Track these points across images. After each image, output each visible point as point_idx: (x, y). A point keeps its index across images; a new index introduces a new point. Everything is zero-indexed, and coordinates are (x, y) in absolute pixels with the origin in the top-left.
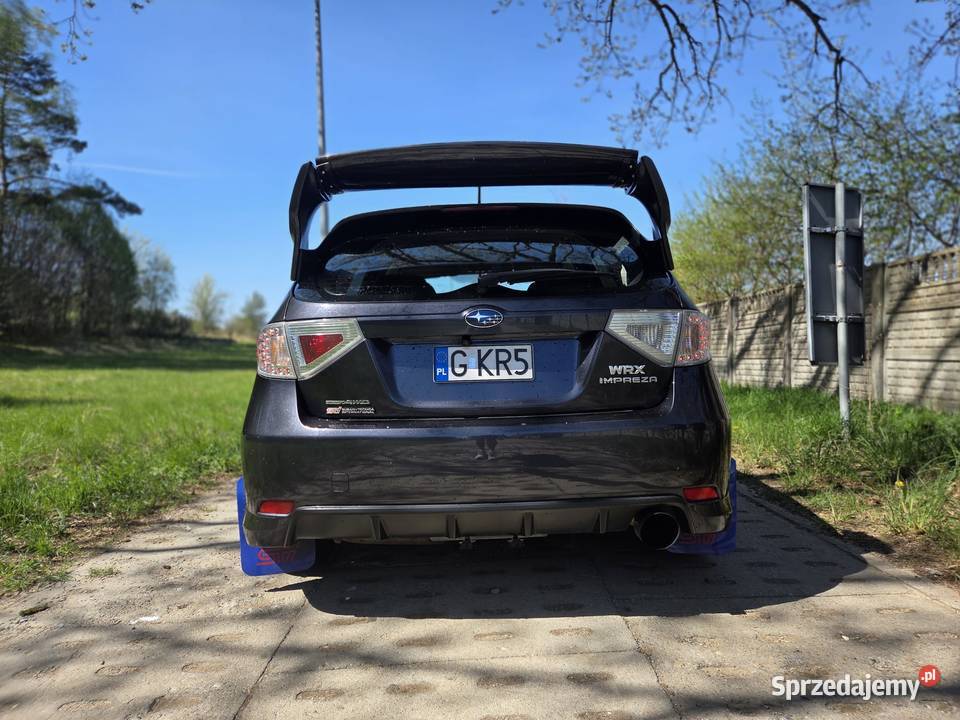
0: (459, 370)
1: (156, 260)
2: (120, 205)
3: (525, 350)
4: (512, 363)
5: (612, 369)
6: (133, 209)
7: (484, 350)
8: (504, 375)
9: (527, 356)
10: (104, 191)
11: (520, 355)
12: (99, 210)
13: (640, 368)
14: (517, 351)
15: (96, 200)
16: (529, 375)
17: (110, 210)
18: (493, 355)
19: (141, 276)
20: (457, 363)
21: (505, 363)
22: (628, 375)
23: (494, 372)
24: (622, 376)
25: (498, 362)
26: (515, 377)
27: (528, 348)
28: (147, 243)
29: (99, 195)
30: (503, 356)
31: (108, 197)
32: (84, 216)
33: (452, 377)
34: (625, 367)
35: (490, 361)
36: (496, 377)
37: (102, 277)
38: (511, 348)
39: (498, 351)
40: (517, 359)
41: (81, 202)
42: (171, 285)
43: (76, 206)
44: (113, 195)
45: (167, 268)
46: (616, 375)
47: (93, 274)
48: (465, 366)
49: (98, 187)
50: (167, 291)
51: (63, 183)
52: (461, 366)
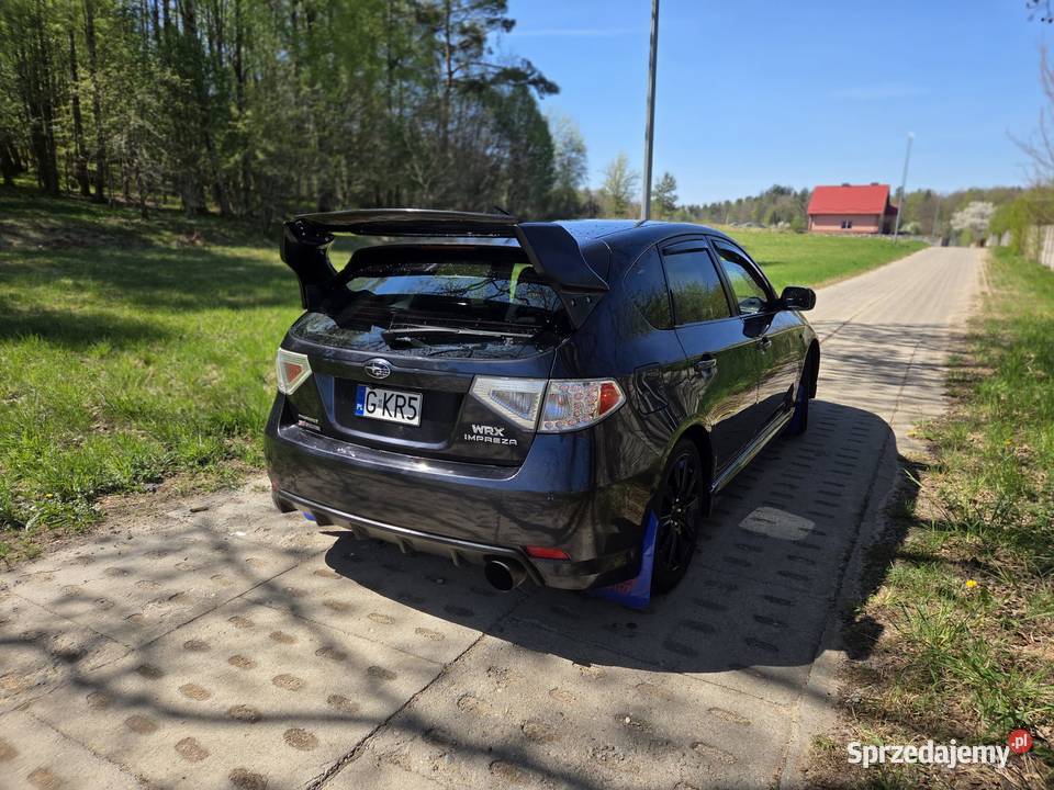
0: (371, 408)
1: (571, 141)
2: (541, 85)
3: (416, 399)
4: (406, 408)
5: (475, 429)
6: (551, 88)
7: (389, 393)
8: (399, 419)
9: (417, 404)
10: (529, 72)
11: (413, 403)
12: (525, 92)
13: (499, 432)
14: (411, 399)
15: (523, 82)
16: (416, 422)
17: (533, 91)
18: (394, 398)
19: (558, 159)
20: (370, 402)
21: (401, 407)
22: (489, 435)
23: (393, 413)
24: (484, 435)
25: (397, 406)
26: (406, 421)
27: (419, 397)
28: (568, 122)
29: (525, 76)
30: (401, 402)
31: (531, 78)
32: (513, 99)
33: (366, 414)
34: (487, 428)
35: (391, 404)
36: (393, 419)
37: (525, 161)
38: (407, 395)
39: (398, 396)
40: (410, 406)
41: (509, 84)
42: (583, 168)
43: (506, 89)
44: (535, 76)
45: (580, 150)
46: (478, 434)
47: (517, 159)
48: (374, 405)
49: (523, 68)
50: (579, 175)
51: (495, 67)
52: (373, 404)
